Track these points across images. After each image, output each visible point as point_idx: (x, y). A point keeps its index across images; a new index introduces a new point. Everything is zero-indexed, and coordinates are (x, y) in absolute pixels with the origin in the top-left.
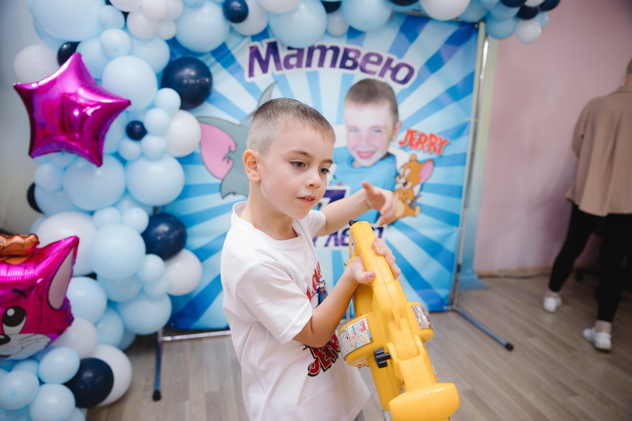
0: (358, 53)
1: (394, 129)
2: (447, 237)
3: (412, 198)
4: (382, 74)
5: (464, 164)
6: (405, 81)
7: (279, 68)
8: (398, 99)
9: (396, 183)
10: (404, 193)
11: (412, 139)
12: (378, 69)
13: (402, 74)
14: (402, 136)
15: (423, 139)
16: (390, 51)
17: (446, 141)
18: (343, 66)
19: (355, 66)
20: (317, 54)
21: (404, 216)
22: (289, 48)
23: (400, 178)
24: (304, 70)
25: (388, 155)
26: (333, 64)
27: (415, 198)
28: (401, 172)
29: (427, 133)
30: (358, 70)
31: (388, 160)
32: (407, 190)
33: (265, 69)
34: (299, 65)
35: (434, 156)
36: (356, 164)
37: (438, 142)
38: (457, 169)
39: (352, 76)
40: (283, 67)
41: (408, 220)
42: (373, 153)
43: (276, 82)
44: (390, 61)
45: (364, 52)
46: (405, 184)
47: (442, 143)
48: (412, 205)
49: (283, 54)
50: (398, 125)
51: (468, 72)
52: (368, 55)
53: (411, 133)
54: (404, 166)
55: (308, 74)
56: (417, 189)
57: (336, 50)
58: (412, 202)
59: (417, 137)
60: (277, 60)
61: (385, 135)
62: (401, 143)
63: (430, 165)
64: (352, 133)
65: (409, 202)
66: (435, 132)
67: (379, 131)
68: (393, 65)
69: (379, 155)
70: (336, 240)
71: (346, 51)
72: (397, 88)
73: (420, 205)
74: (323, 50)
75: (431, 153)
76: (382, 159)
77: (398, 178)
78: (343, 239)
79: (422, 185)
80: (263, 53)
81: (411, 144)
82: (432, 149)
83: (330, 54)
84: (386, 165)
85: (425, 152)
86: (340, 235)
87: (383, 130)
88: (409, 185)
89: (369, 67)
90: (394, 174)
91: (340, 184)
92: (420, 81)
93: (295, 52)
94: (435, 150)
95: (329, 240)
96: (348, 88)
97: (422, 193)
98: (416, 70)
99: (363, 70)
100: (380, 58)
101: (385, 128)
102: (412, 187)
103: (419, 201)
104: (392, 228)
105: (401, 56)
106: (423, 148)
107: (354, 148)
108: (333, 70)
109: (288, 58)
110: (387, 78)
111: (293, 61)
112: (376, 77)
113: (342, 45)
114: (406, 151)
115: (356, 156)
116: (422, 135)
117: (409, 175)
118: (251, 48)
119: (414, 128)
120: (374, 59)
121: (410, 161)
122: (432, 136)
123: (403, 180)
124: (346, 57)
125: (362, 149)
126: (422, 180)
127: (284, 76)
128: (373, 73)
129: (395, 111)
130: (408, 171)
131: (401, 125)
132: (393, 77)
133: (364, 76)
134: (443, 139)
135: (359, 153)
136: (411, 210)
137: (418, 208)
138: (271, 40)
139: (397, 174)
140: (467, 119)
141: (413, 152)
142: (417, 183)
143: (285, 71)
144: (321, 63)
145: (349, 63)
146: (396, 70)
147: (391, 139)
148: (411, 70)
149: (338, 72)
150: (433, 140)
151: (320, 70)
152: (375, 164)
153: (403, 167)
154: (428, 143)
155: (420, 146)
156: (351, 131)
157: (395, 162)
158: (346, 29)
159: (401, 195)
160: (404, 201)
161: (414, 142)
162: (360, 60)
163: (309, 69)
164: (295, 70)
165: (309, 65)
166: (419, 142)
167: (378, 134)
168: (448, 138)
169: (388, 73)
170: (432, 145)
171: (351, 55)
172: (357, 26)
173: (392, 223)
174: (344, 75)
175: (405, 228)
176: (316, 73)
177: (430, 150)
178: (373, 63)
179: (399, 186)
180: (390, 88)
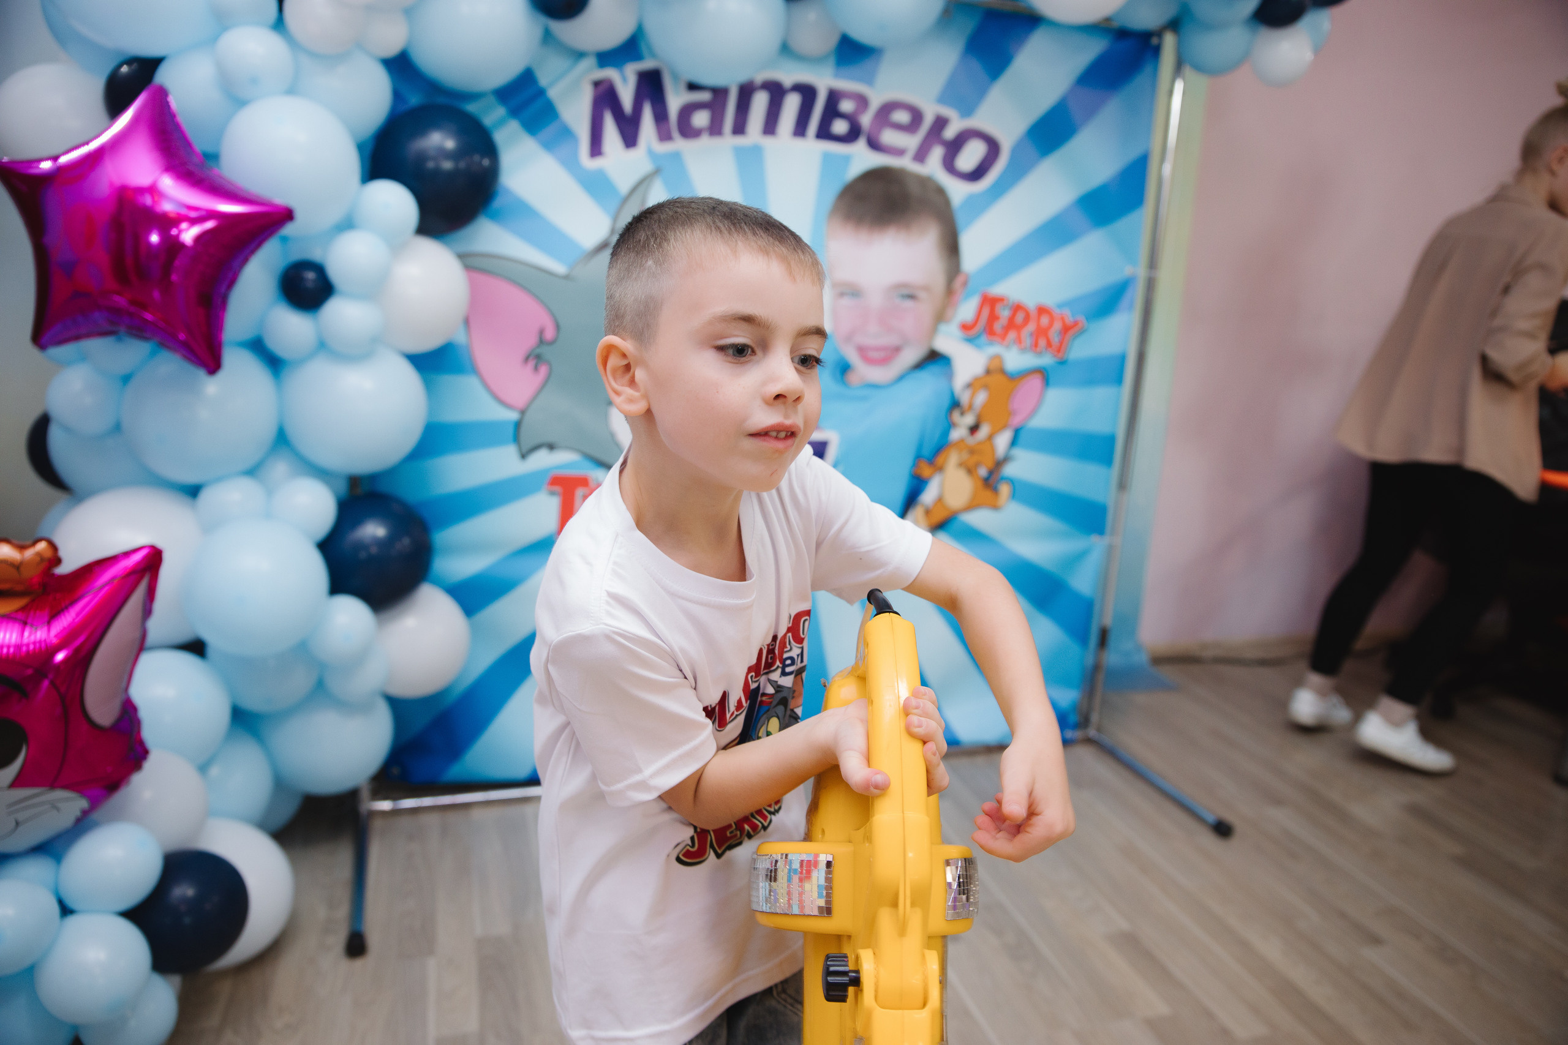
0: (862, 101)
1: (950, 291)
2: (1074, 560)
3: (990, 464)
4: (921, 156)
5: (1119, 380)
6: (977, 174)
7: (664, 135)
8: (960, 218)
9: (952, 425)
10: (972, 451)
11: (993, 318)
12: (911, 142)
13: (971, 155)
15: (1020, 318)
16: (942, 99)
17: (1076, 324)
18: (824, 133)
19: (853, 135)
20: (760, 102)
21: (970, 507)
22: (692, 87)
23: (962, 414)
24: (728, 141)
25: (933, 357)
26: (800, 129)
27: (999, 464)
28: (965, 398)
29: (1031, 303)
30: (860, 148)
31: (933, 369)
32: (980, 443)
33: (630, 139)
34: (715, 129)
35: (1046, 360)
36: (853, 378)
37: (1057, 326)
38: (1102, 395)
39: (847, 159)
40: (675, 133)
41: (979, 519)
42: (897, 350)
44: (941, 123)
45: (877, 98)
46: (974, 429)
47: (1066, 329)
48: (991, 482)
49: (675, 101)
50: (958, 282)
51: (1133, 154)
52: (888, 108)
53: (990, 302)
54: (972, 385)
55: (739, 152)
56: (1002, 441)
57: (807, 93)
58: (991, 473)
59: (1004, 313)
60: (661, 117)
61: (925, 309)
62: (965, 327)
63: (1036, 382)
64: (846, 302)
65: (983, 472)
66: (1049, 301)
67: (911, 297)
68: (950, 133)
69: (911, 355)
71: (834, 97)
72: (958, 191)
73: (1011, 481)
74: (776, 92)
75: (1039, 354)
76: (919, 366)
77: (956, 416)
80: (626, 96)
81: (990, 331)
82: (1042, 343)
83: (792, 104)
84: (928, 383)
85: (1023, 350)
87: (922, 295)
88: (984, 431)
89: (889, 137)
90: (946, 403)
92: (1016, 174)
93: (705, 96)
94: (1049, 344)
96: (836, 188)
97: (1017, 452)
98: (1006, 147)
99: (874, 145)
100: (917, 116)
101: (926, 288)
102: (990, 437)
103: (1009, 470)
105: (967, 110)
106: (1019, 341)
107: (849, 338)
108: (799, 143)
109: (687, 111)
110: (933, 167)
111: (701, 119)
112: (905, 163)
113: (824, 80)
114: (979, 347)
115: (853, 357)
116: (1017, 308)
117: (985, 406)
118: (597, 84)
119: (997, 290)
120: (902, 117)
121: (988, 372)
122: (1042, 310)
123: (969, 420)
124: (832, 111)
125: (869, 341)
126: (1016, 420)
127: (677, 156)
128: (899, 152)
129: (951, 247)
130: (981, 398)
131: (965, 284)
132: (949, 164)
133: (876, 160)
134: (1070, 319)
135: (862, 351)
136: (988, 494)
137: (1004, 490)
138: (647, 64)
139: (955, 405)
140: (1128, 271)
141: (995, 349)
142: (1004, 427)
143: (680, 144)
144: (770, 126)
145: (840, 127)
146: (954, 147)
147: (940, 317)
148: (993, 148)
149: (812, 148)
150: (1045, 320)
151: (768, 142)
152: (901, 378)
153: (969, 385)
154: (1031, 327)
155: (1012, 335)
156: (842, 295)
157: (950, 375)
158: (833, 41)
159: (965, 456)
160: (970, 471)
161: (998, 327)
162: (866, 120)
163: (739, 140)
164: (705, 141)
165: (739, 128)
166: (1011, 325)
167: (909, 304)
168: (1081, 318)
169: (937, 153)
170: (1041, 332)
171: (846, 106)
172: (862, 34)
174: (827, 157)
175: (971, 537)
176: (757, 150)
177: (1036, 345)
178: (899, 127)
179: (958, 434)
180: (941, 191)
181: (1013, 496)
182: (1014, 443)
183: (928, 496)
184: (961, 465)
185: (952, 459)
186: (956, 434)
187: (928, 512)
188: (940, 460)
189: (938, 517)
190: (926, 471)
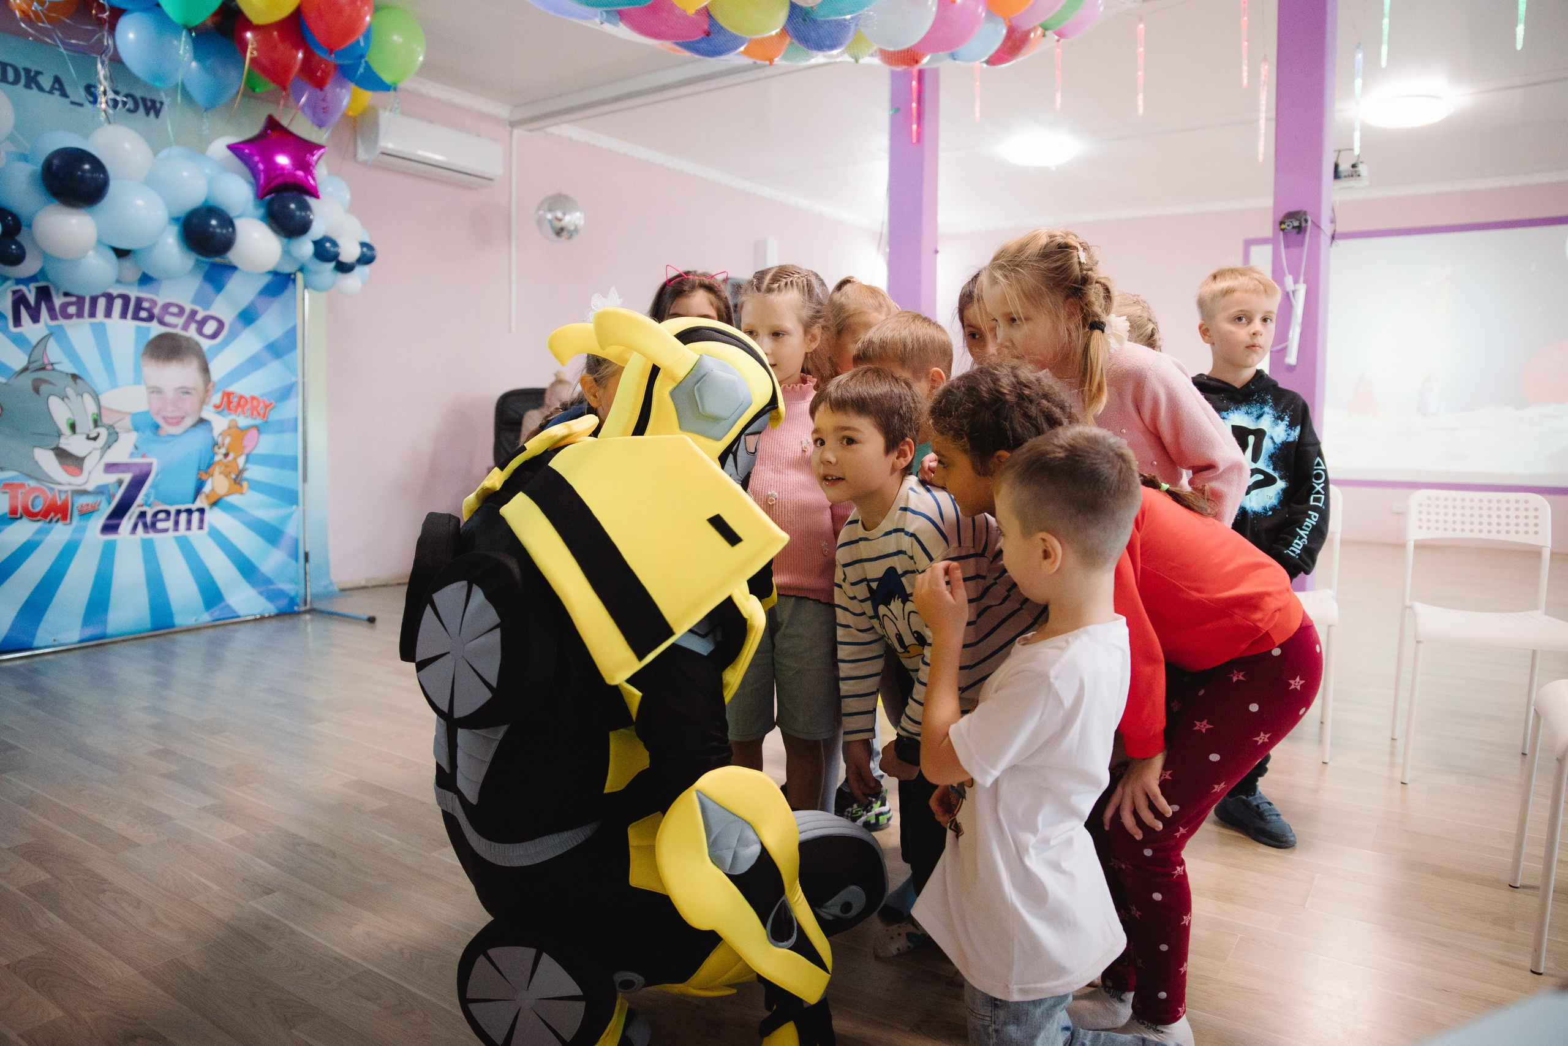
0: (154, 303)
1: (207, 391)
2: (284, 519)
3: (237, 473)
4: (185, 327)
5: (296, 430)
6: (214, 336)
7: (53, 317)
8: (208, 357)
9: (215, 454)
10: (226, 466)
11: (229, 402)
12: (180, 321)
13: (210, 327)
14: (216, 399)
15: (243, 402)
16: (193, 301)
17: (271, 404)
18: (136, 317)
19: (151, 318)
20: (102, 303)
21: (229, 494)
22: (66, 294)
23: (219, 448)
24: (87, 321)
25: (202, 421)
26: (124, 315)
27: (241, 472)
28: (220, 440)
29: (248, 395)
30: (155, 323)
31: (202, 426)
32: (230, 462)
33: (35, 319)
34: (80, 315)
35: (258, 421)
36: (162, 432)
37: (262, 405)
38: (288, 436)
39: (149, 329)
40: (59, 317)
41: (234, 499)
42: (183, 418)
43: (51, 334)
44: (194, 313)
45: (161, 301)
46: (226, 455)
47: (266, 407)
48: (238, 481)
49: (58, 301)
50: (210, 385)
51: (289, 326)
52: (167, 306)
53: (228, 395)
54: (223, 434)
55: (92, 325)
56: (241, 461)
57: (126, 299)
58: (237, 476)
59: (235, 400)
60: (51, 310)
61: (195, 398)
62: (216, 407)
63: (254, 432)
64: (155, 395)
65: (233, 476)
66: (256, 394)
67: (187, 393)
68: (199, 317)
69: (190, 421)
70: (145, 525)
71: (139, 301)
72: (205, 344)
73: (247, 480)
74: (110, 298)
75: (255, 419)
76: (194, 426)
77: (216, 449)
78: (154, 525)
79: (248, 456)
80: (32, 298)
81: (229, 409)
82: (255, 413)
83: (118, 304)
84: (200, 434)
85: (246, 417)
86: (149, 519)
87: (193, 392)
88: (231, 456)
89: (168, 319)
90: (211, 444)
91: (143, 456)
92: (233, 335)
93: (74, 299)
94: (259, 414)
95: (135, 526)
96: (145, 342)
97: (248, 466)
98: (227, 321)
99: (162, 322)
100: (182, 310)
101: (194, 389)
102: (235, 459)
103: (246, 475)
104: (216, 509)
105: (207, 306)
106: (244, 413)
107: (158, 413)
108: (123, 321)
109: (65, 306)
110: (192, 332)
111: (72, 310)
112: (178, 331)
113: (134, 293)
114: (224, 416)
115: (161, 422)
116: (241, 397)
117: (230, 444)
118: (14, 292)
119: (230, 389)
120: (174, 310)
121: (230, 428)
122: (253, 398)
123: (223, 451)
124: (139, 307)
125: (169, 415)
126: (247, 451)
127: (61, 326)
128: (175, 326)
129: (205, 370)
130: (228, 440)
131: (213, 387)
132: (200, 331)
133: (163, 330)
134: (268, 403)
135: (165, 418)
136: (237, 486)
137: (245, 484)
138: (42, 284)
139: (216, 444)
140: (293, 379)
142: (241, 454)
143: (62, 321)
144: (108, 314)
145: (143, 314)
146: (202, 324)
147: (203, 402)
148: (221, 324)
149: (130, 324)
150: (255, 403)
151: (107, 321)
152: (186, 432)
153: (221, 434)
154: (249, 406)
155: (240, 410)
156: (153, 392)
157: (211, 430)
158: (139, 275)
159: (223, 468)
160: (227, 476)
161: (233, 406)
162: (156, 311)
163: (93, 320)
164: (75, 320)
165: (92, 314)
166: (239, 404)
167: (187, 396)
168: (272, 401)
169: (193, 327)
170: (254, 408)
171: (146, 305)
172: (151, 272)
173: (214, 504)
174: (138, 328)
175: (231, 509)
176: (103, 325)
177: (252, 415)
178: (173, 314)
179: (218, 458)
180: (197, 344)
181: (250, 487)
182: (247, 461)
183: (207, 489)
184: (221, 473)
185: (217, 470)
186: (217, 458)
187: (207, 496)
188: (211, 470)
189: (213, 500)
190: (204, 477)
